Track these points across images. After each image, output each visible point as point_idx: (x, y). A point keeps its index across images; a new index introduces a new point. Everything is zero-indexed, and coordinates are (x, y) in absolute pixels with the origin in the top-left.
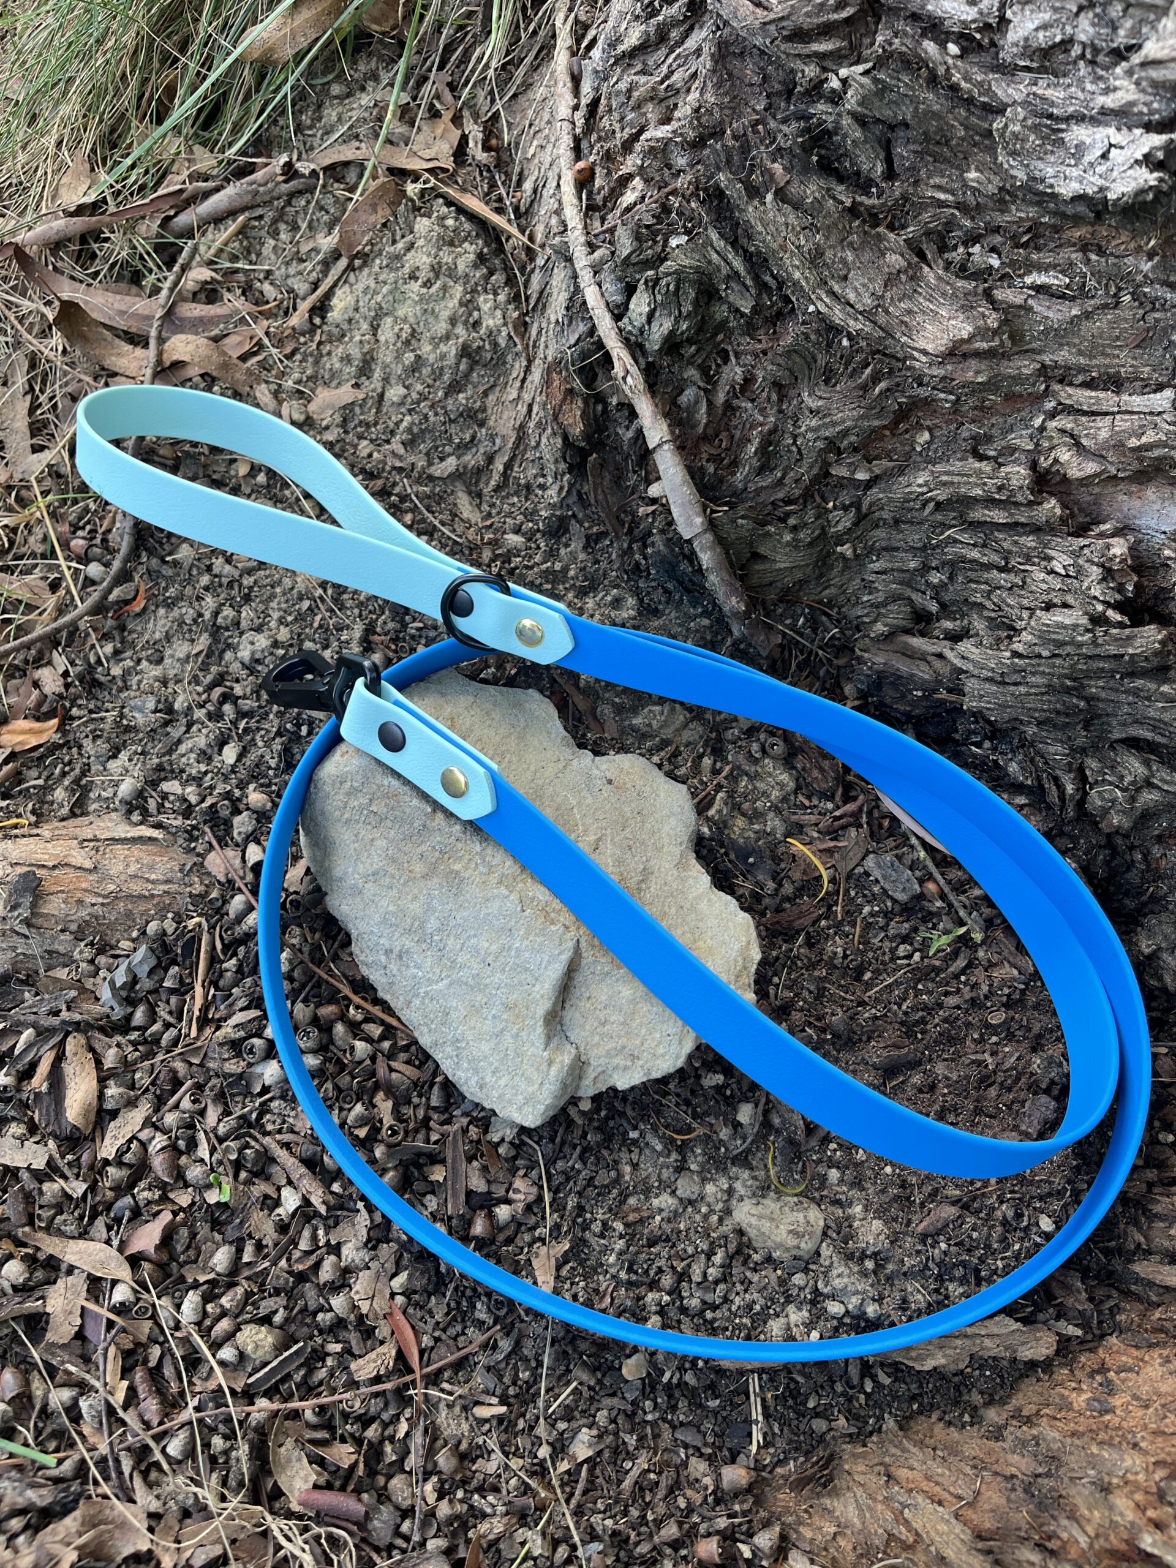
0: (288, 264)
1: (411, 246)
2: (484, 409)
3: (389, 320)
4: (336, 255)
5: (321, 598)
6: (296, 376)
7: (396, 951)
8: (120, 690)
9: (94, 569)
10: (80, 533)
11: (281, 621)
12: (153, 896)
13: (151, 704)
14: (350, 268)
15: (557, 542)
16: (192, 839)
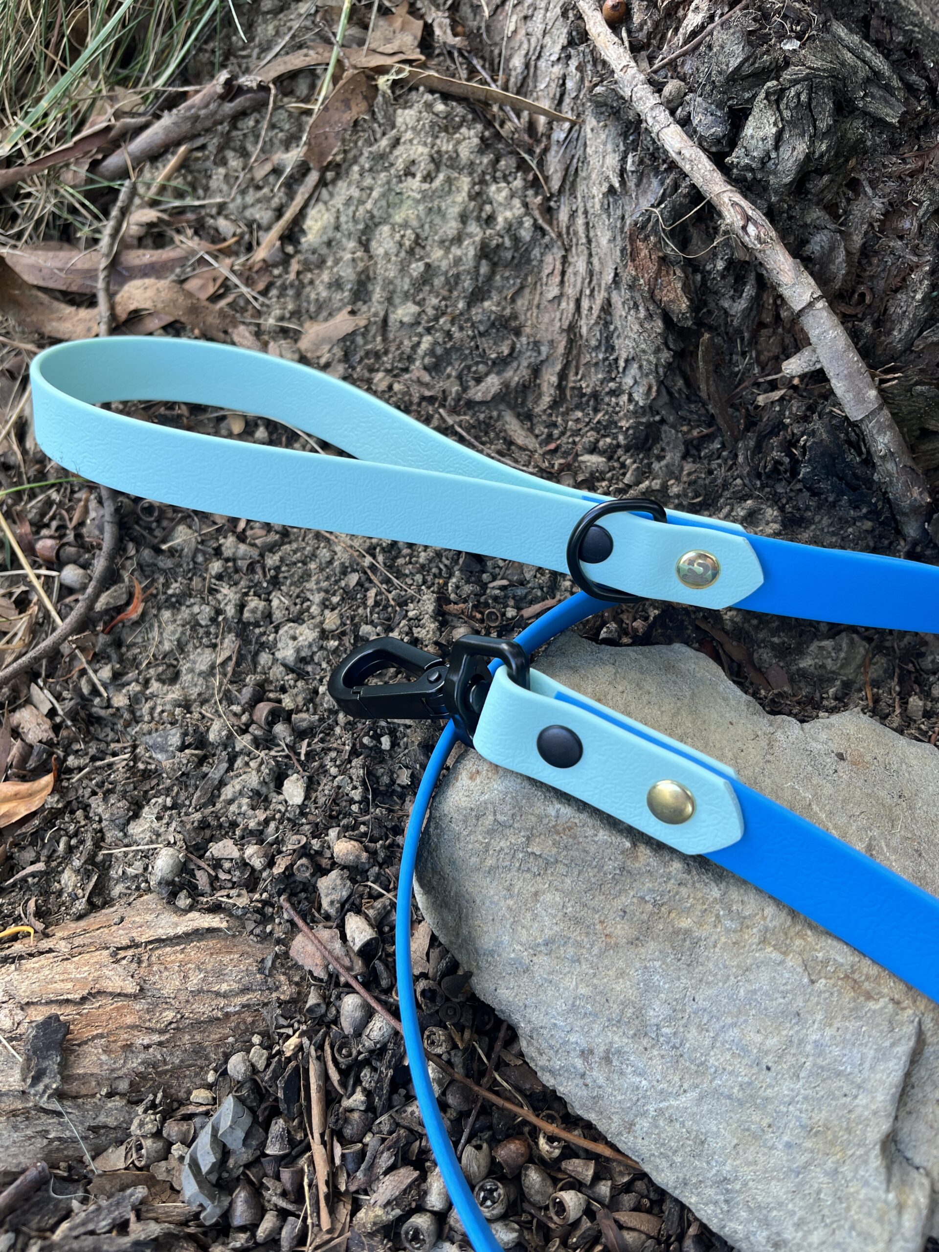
0: (243, 192)
1: (396, 143)
2: (514, 316)
3: (386, 229)
4: (303, 169)
5: (373, 567)
6: (277, 312)
7: (600, 1051)
8: (127, 725)
9: (71, 574)
10: (45, 532)
11: (325, 605)
12: (227, 1015)
13: (175, 738)
14: (322, 183)
15: (647, 457)
16: (265, 919)
